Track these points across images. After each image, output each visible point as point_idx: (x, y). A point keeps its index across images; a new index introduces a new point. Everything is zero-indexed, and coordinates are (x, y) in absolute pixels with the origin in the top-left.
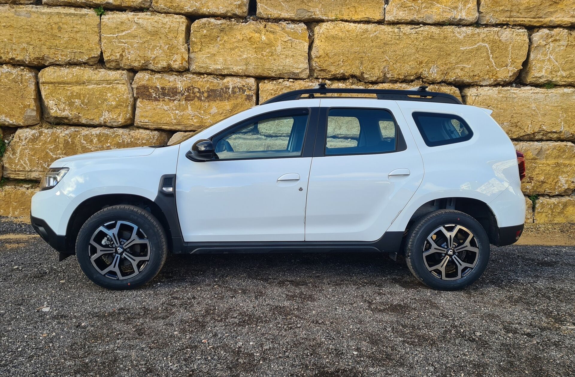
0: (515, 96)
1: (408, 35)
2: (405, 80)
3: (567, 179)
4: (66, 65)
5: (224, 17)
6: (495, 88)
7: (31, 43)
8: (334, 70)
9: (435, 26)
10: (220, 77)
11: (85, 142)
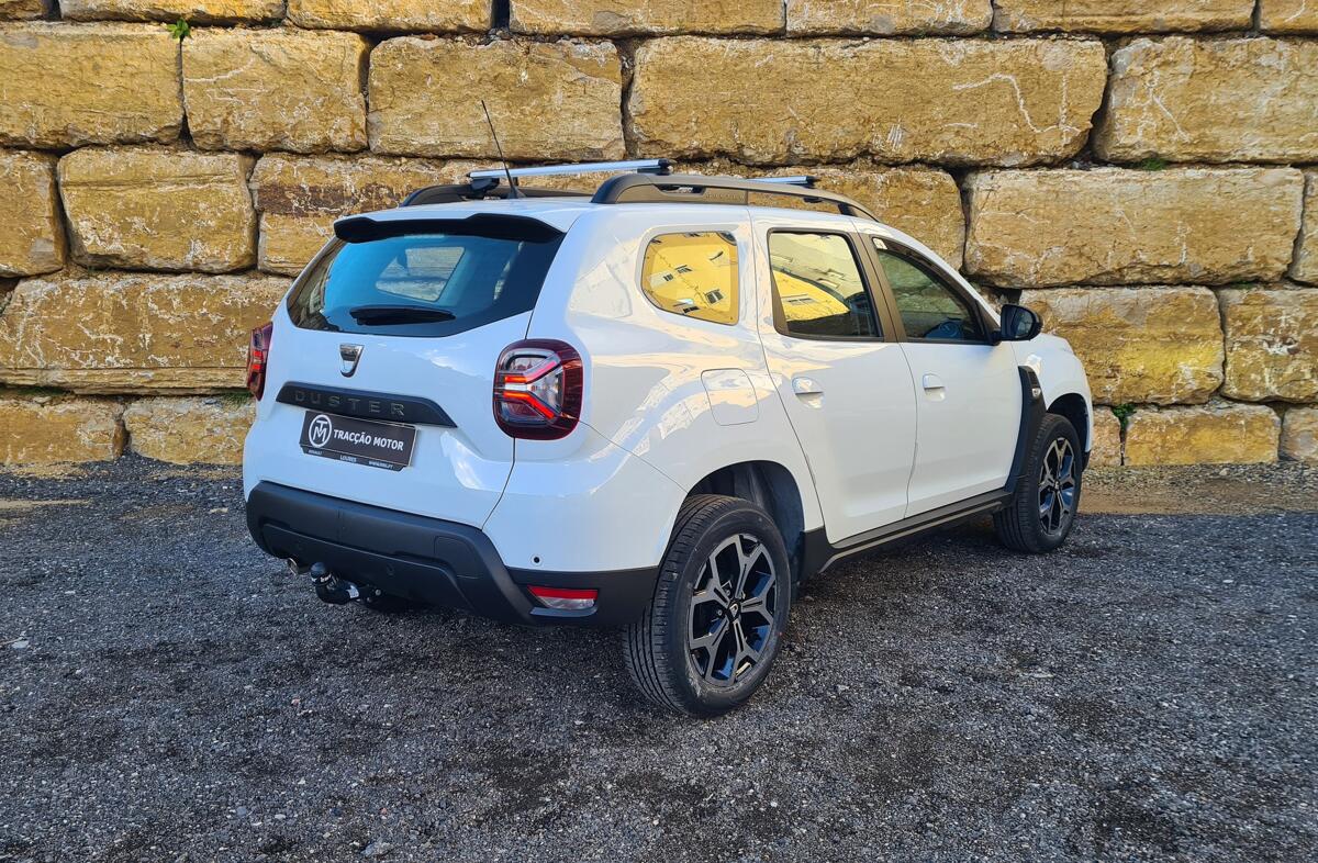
0: (1078, 189)
1: (838, 62)
2: (835, 159)
3: (1196, 368)
4: (114, 144)
5: (441, 33)
6: (1032, 173)
7: (41, 101)
8: (678, 141)
9: (897, 39)
10: (436, 162)
11: (156, 307)
